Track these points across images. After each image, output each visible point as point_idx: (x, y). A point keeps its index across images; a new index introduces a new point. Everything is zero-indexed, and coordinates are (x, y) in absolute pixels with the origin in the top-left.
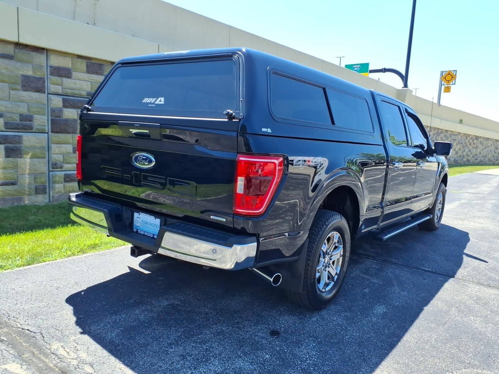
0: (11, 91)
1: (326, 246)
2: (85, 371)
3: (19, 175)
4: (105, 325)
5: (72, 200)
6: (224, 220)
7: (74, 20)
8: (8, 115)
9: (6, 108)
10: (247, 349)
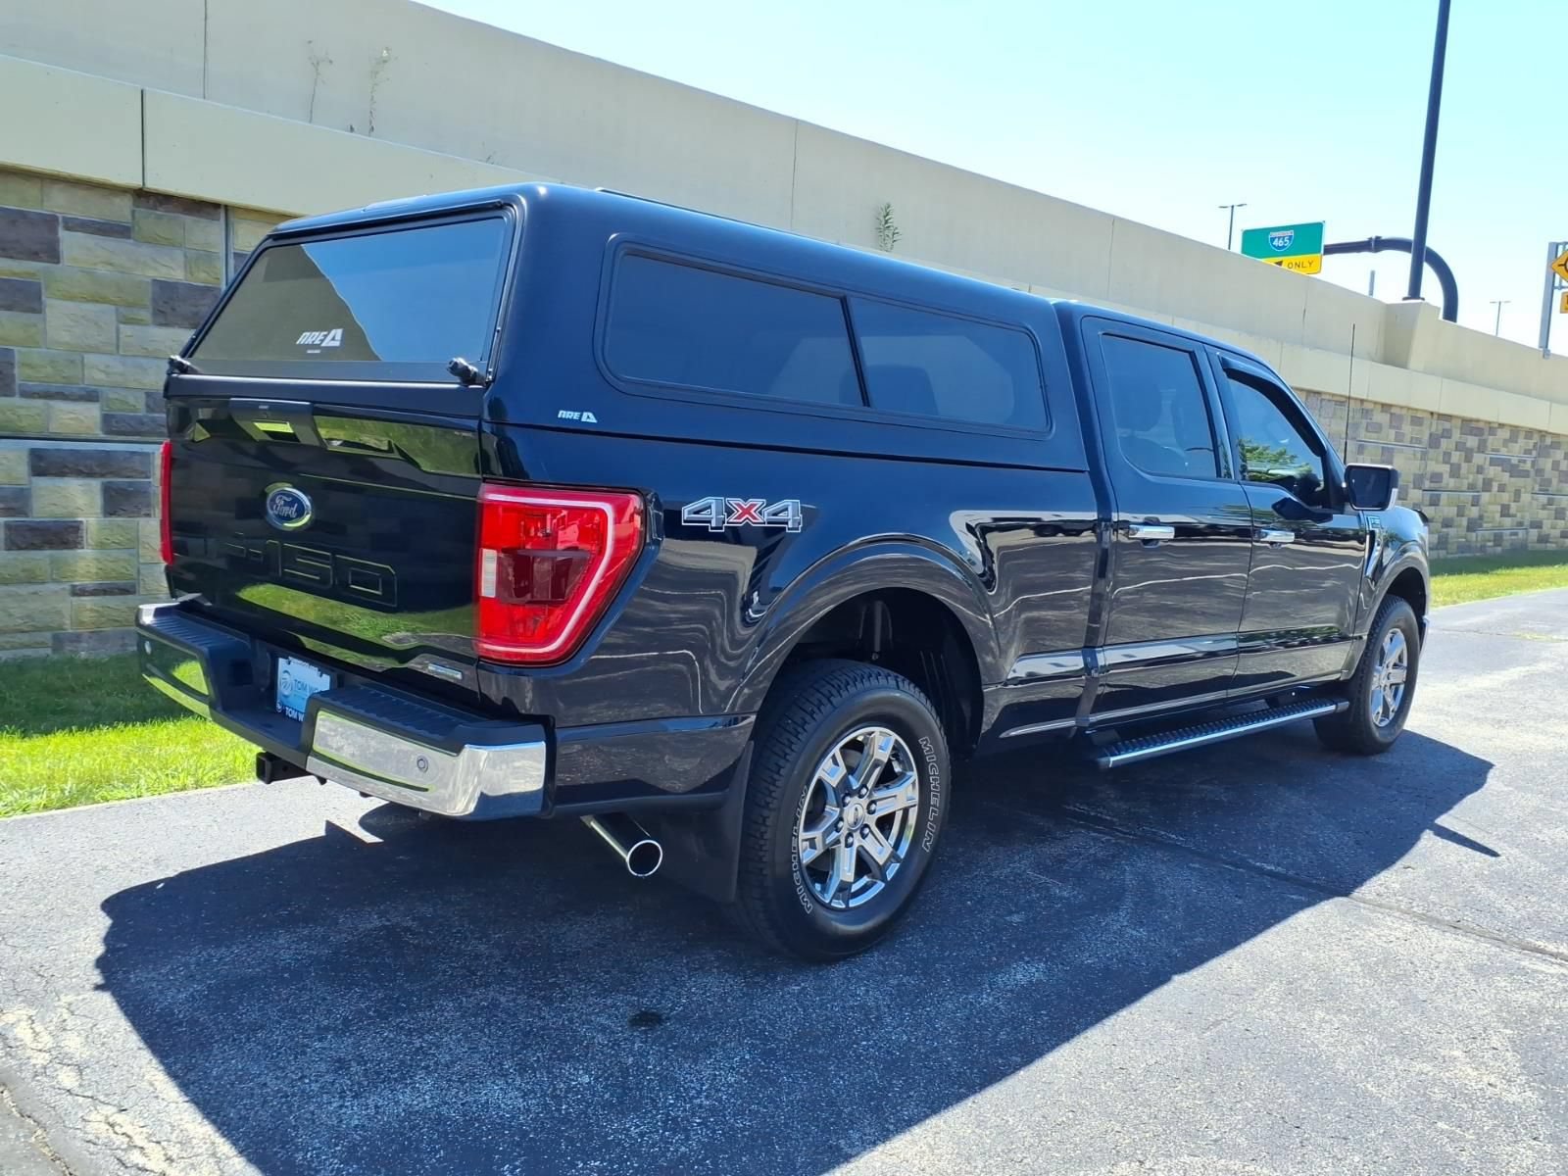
0: (122, 326)
1: (836, 771)
2: (54, 1083)
3: (141, 567)
4: (173, 971)
5: (141, 622)
6: (459, 676)
7: (310, 122)
8: (112, 396)
9: (107, 374)
10: (538, 1057)
